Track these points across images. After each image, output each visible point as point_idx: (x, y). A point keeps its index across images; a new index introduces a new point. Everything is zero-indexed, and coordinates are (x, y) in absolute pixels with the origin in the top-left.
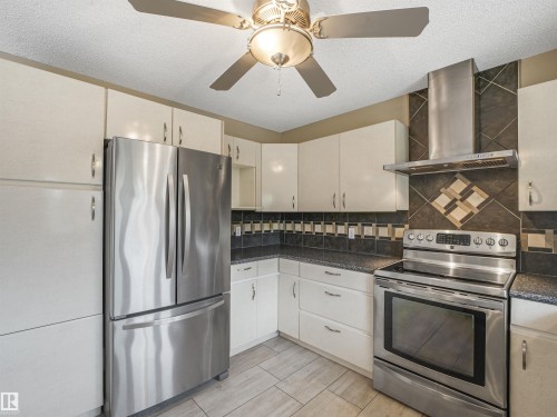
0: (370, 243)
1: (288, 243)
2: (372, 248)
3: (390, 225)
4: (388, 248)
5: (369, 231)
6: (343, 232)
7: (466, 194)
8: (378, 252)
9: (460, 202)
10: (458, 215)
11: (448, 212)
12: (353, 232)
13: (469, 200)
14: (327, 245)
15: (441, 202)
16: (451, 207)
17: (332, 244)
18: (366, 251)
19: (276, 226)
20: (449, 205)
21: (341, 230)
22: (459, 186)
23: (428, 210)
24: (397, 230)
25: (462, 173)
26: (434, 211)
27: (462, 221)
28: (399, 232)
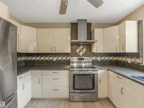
0: (60, 62)
1: (29, 64)
2: (61, 63)
3: (66, 56)
4: (66, 63)
5: (60, 58)
6: (52, 59)
7: (83, 49)
8: (63, 64)
9: (82, 51)
10: (81, 54)
11: (79, 53)
12: (55, 59)
13: (83, 50)
14: (46, 64)
15: (78, 50)
16: (80, 52)
17: (48, 63)
18: (59, 64)
19: (23, 58)
20: (79, 51)
21: (51, 58)
22: (81, 47)
23: (75, 52)
24: (68, 57)
25: (82, 44)
26: (77, 53)
27: (82, 55)
28: (68, 58)
